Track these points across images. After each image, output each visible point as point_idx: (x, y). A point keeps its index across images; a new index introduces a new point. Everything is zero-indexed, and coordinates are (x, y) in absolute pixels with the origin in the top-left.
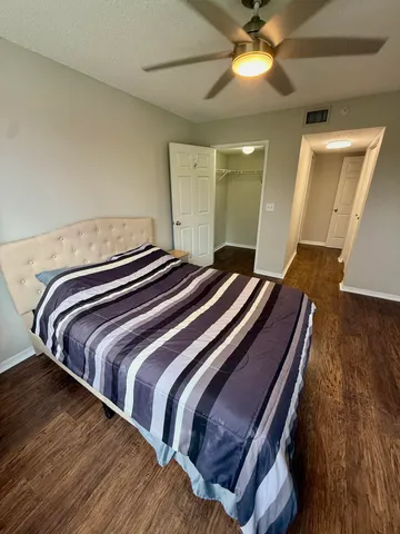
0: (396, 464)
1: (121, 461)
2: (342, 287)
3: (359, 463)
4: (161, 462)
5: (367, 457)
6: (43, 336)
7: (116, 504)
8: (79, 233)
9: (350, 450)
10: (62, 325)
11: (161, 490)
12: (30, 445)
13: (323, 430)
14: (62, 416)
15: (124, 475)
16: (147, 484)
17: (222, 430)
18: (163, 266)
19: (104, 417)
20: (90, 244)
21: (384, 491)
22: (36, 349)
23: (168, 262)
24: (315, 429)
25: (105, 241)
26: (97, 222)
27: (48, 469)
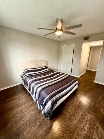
0: (84, 117)
1: (29, 102)
2: (94, 82)
3: (75, 115)
4: (34, 102)
5: (77, 114)
6: (22, 80)
7: (26, 107)
8: (31, 63)
9: (74, 112)
10: (25, 77)
11: (33, 107)
12: (16, 96)
13: (70, 107)
14: (22, 94)
15: (29, 104)
16: (32, 106)
17: (42, 95)
18: (47, 70)
19: (28, 95)
20: (33, 65)
21: (78, 121)
22: (21, 83)
23: (48, 70)
24: (68, 107)
25: (36, 64)
26: (35, 61)
27: (18, 100)
